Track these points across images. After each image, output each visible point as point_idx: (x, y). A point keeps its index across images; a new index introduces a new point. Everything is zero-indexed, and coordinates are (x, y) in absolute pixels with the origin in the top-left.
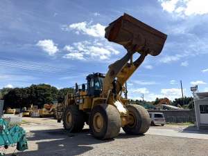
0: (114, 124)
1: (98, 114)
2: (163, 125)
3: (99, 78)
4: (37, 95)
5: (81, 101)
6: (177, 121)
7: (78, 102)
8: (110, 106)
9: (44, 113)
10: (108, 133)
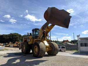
0: (42, 51)
1: (36, 46)
2: (65, 51)
3: (38, 31)
4: (12, 38)
6: (71, 50)
7: (28, 41)
8: (41, 43)
9: (15, 46)
10: (40, 55)
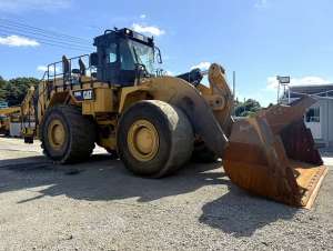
1: (143, 123)
5: (88, 95)
